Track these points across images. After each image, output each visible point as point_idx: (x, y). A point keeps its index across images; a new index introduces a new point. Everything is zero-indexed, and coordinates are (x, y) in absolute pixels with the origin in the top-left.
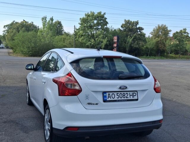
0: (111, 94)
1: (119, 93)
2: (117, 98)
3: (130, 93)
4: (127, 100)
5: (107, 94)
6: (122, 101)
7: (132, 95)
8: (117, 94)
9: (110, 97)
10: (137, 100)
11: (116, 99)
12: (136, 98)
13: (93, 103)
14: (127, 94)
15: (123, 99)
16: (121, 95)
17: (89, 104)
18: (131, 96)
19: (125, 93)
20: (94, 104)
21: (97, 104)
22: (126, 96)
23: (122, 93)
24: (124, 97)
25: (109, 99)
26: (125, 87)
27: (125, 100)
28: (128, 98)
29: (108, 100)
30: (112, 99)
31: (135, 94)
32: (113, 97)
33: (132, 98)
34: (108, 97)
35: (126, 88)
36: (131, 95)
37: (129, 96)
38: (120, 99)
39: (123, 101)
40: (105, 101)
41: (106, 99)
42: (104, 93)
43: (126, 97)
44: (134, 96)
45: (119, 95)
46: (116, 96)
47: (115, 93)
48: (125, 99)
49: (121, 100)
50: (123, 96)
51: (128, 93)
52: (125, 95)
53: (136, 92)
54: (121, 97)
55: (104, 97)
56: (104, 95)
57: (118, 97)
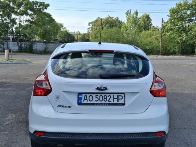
0: (88, 95)
1: (99, 95)
2: (96, 101)
3: (114, 96)
4: (108, 103)
5: (84, 95)
6: (101, 105)
7: (117, 98)
8: (96, 96)
9: (87, 99)
10: (124, 104)
11: (94, 102)
12: (122, 101)
13: (65, 105)
14: (110, 97)
15: (103, 102)
16: (101, 97)
17: (60, 106)
18: (115, 100)
19: (107, 95)
20: (66, 107)
21: (70, 107)
22: (108, 98)
23: (103, 95)
24: (105, 100)
25: (85, 102)
26: (104, 87)
27: (107, 104)
28: (111, 101)
29: (83, 102)
30: (89, 102)
31: (120, 97)
32: (91, 100)
33: (116, 102)
34: (84, 99)
35: (106, 89)
36: (115, 97)
37: (112, 99)
38: (99, 102)
39: (103, 105)
40: (79, 104)
41: (82, 102)
42: (80, 94)
43: (108, 100)
44: (119, 99)
45: (98, 97)
46: (95, 99)
47: (94, 95)
48: (107, 102)
49: (101, 103)
50: (105, 98)
51: (112, 95)
52: (106, 98)
53: (123, 95)
54: (101, 100)
55: (79, 99)
56: (80, 97)
57: (97, 99)
